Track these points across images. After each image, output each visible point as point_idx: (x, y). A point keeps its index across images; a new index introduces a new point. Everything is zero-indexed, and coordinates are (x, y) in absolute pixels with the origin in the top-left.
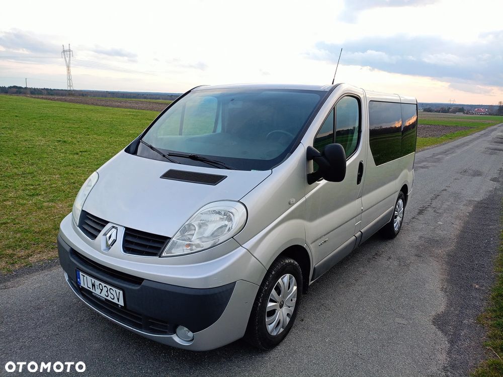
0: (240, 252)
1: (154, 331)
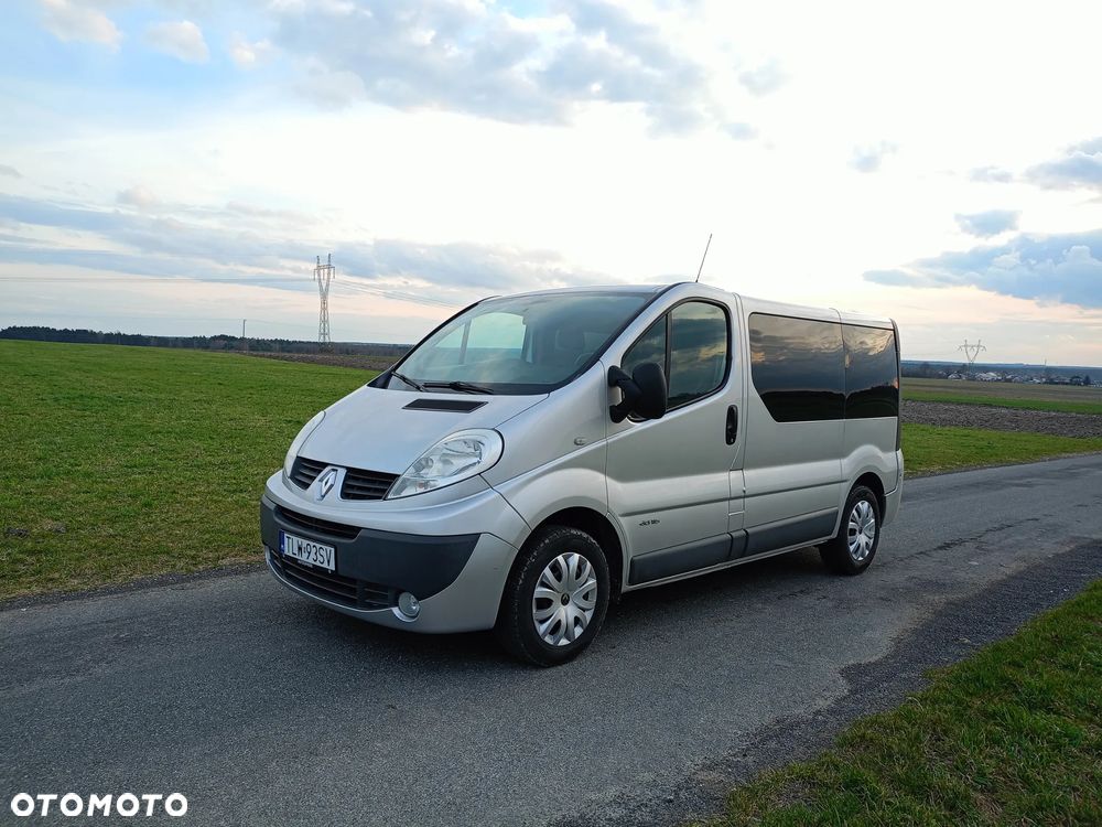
0: (488, 496)
1: (371, 607)
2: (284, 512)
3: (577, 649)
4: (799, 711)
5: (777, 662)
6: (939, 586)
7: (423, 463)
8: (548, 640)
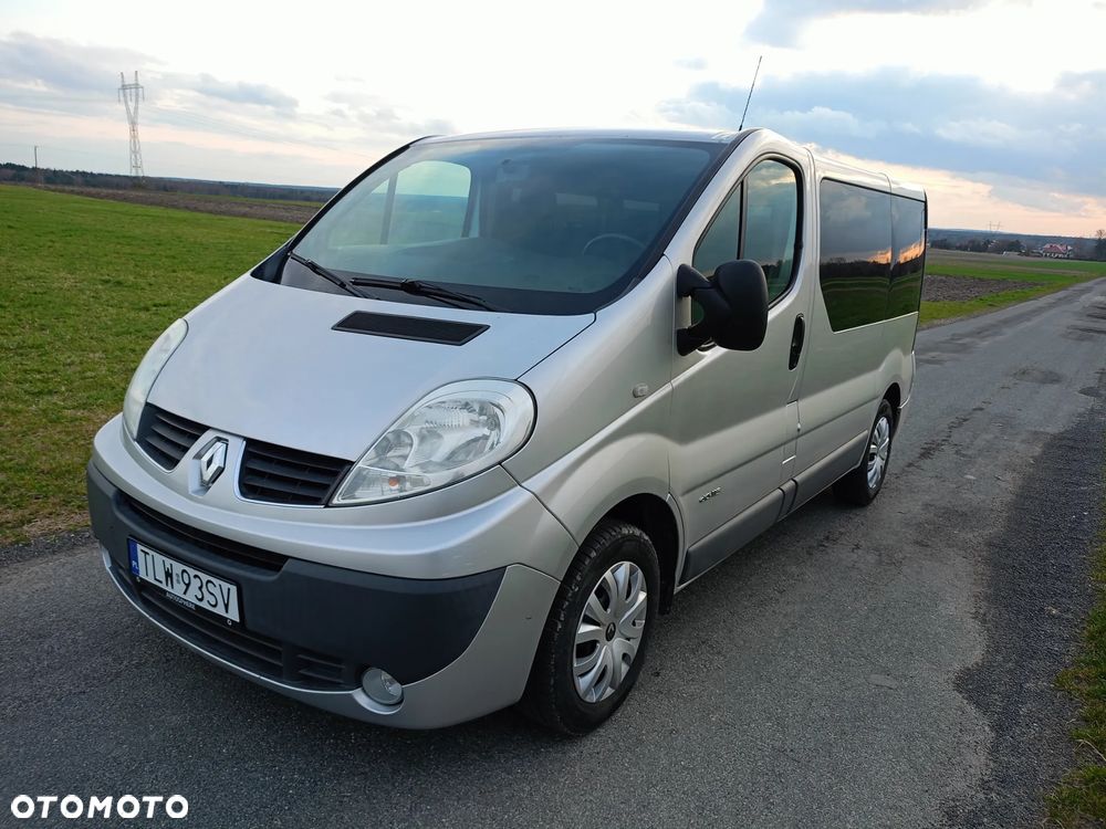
0: (517, 498)
1: (309, 681)
2: (128, 502)
4: (960, 784)
5: (874, 679)
6: (959, 516)
7: (393, 439)
8: (591, 697)
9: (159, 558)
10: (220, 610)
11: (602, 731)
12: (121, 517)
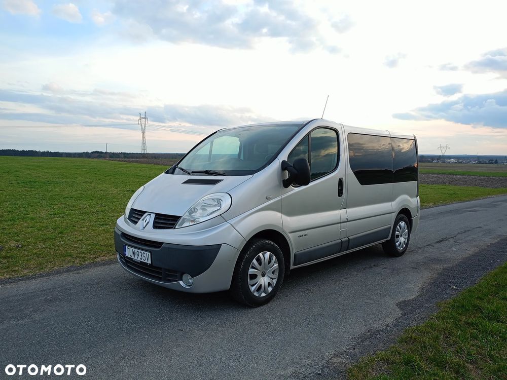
0: (225, 226)
1: (169, 281)
2: (125, 235)
3: (270, 298)
4: (379, 325)
5: (366, 301)
6: (438, 261)
7: (193, 210)
8: (256, 294)
9: (131, 249)
10: (146, 261)
11: (262, 307)
12: (122, 239)
